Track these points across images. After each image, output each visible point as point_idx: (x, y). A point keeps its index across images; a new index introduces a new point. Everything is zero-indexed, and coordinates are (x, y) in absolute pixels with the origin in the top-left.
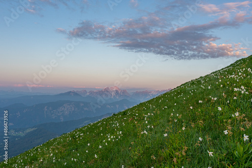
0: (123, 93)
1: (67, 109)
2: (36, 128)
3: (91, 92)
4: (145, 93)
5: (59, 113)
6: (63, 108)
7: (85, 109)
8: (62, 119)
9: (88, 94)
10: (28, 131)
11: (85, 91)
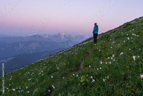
0: (69, 36)
1: (34, 46)
2: (15, 57)
3: (49, 36)
4: (82, 37)
5: (29, 48)
6: (32, 45)
7: (46, 46)
8: (31, 52)
9: (47, 36)
10: (9, 59)
11: (46, 35)
